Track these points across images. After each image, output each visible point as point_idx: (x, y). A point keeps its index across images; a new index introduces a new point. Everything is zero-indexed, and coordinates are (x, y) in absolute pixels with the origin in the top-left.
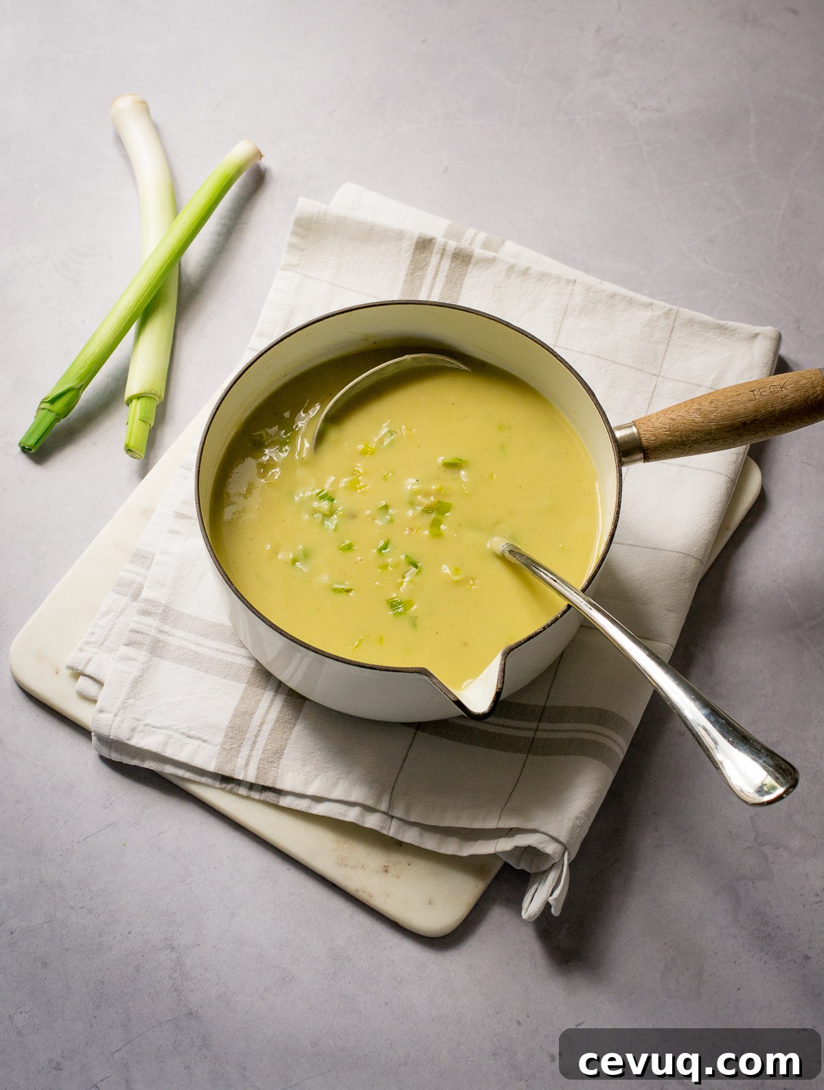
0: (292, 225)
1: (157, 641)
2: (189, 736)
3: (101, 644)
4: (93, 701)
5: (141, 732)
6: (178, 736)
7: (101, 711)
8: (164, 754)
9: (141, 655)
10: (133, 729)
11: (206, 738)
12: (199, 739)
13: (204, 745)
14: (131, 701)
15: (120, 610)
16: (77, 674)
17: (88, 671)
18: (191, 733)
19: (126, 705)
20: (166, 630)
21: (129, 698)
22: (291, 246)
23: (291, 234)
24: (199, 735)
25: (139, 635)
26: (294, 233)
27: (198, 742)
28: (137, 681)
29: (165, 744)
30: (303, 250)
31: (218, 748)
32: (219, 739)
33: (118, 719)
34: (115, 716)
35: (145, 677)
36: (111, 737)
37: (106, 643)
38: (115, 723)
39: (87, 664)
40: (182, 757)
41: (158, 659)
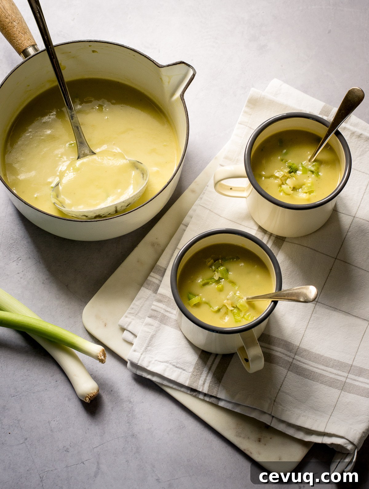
0: (246, 102)
1: (164, 316)
2: (176, 367)
3: (136, 314)
4: (131, 344)
5: (153, 363)
6: (171, 366)
7: (135, 351)
8: (164, 375)
9: (156, 323)
10: (150, 362)
11: (184, 369)
12: (181, 368)
13: (184, 372)
14: (149, 348)
15: (146, 297)
16: (123, 329)
17: (129, 328)
18: (178, 365)
19: (147, 350)
20: (169, 310)
21: (148, 347)
22: (245, 112)
23: (246, 106)
24: (182, 367)
25: (156, 312)
26: (247, 106)
27: (180, 370)
28: (153, 337)
29: (165, 370)
30: (251, 115)
31: (190, 374)
32: (191, 370)
33: (142, 356)
34: (142, 354)
35: (157, 335)
36: (138, 364)
37: (139, 314)
38: (141, 358)
39: (129, 325)
40: (173, 378)
41: (164, 325)
